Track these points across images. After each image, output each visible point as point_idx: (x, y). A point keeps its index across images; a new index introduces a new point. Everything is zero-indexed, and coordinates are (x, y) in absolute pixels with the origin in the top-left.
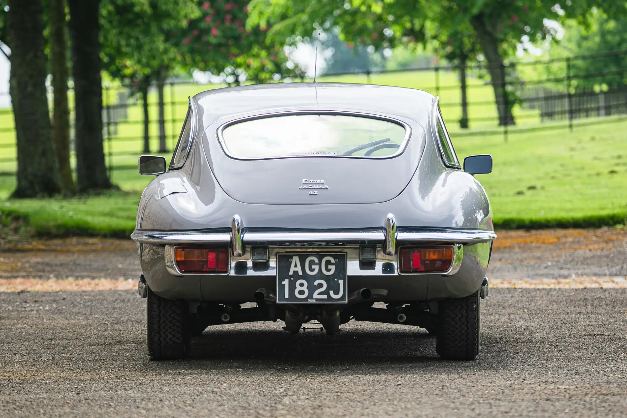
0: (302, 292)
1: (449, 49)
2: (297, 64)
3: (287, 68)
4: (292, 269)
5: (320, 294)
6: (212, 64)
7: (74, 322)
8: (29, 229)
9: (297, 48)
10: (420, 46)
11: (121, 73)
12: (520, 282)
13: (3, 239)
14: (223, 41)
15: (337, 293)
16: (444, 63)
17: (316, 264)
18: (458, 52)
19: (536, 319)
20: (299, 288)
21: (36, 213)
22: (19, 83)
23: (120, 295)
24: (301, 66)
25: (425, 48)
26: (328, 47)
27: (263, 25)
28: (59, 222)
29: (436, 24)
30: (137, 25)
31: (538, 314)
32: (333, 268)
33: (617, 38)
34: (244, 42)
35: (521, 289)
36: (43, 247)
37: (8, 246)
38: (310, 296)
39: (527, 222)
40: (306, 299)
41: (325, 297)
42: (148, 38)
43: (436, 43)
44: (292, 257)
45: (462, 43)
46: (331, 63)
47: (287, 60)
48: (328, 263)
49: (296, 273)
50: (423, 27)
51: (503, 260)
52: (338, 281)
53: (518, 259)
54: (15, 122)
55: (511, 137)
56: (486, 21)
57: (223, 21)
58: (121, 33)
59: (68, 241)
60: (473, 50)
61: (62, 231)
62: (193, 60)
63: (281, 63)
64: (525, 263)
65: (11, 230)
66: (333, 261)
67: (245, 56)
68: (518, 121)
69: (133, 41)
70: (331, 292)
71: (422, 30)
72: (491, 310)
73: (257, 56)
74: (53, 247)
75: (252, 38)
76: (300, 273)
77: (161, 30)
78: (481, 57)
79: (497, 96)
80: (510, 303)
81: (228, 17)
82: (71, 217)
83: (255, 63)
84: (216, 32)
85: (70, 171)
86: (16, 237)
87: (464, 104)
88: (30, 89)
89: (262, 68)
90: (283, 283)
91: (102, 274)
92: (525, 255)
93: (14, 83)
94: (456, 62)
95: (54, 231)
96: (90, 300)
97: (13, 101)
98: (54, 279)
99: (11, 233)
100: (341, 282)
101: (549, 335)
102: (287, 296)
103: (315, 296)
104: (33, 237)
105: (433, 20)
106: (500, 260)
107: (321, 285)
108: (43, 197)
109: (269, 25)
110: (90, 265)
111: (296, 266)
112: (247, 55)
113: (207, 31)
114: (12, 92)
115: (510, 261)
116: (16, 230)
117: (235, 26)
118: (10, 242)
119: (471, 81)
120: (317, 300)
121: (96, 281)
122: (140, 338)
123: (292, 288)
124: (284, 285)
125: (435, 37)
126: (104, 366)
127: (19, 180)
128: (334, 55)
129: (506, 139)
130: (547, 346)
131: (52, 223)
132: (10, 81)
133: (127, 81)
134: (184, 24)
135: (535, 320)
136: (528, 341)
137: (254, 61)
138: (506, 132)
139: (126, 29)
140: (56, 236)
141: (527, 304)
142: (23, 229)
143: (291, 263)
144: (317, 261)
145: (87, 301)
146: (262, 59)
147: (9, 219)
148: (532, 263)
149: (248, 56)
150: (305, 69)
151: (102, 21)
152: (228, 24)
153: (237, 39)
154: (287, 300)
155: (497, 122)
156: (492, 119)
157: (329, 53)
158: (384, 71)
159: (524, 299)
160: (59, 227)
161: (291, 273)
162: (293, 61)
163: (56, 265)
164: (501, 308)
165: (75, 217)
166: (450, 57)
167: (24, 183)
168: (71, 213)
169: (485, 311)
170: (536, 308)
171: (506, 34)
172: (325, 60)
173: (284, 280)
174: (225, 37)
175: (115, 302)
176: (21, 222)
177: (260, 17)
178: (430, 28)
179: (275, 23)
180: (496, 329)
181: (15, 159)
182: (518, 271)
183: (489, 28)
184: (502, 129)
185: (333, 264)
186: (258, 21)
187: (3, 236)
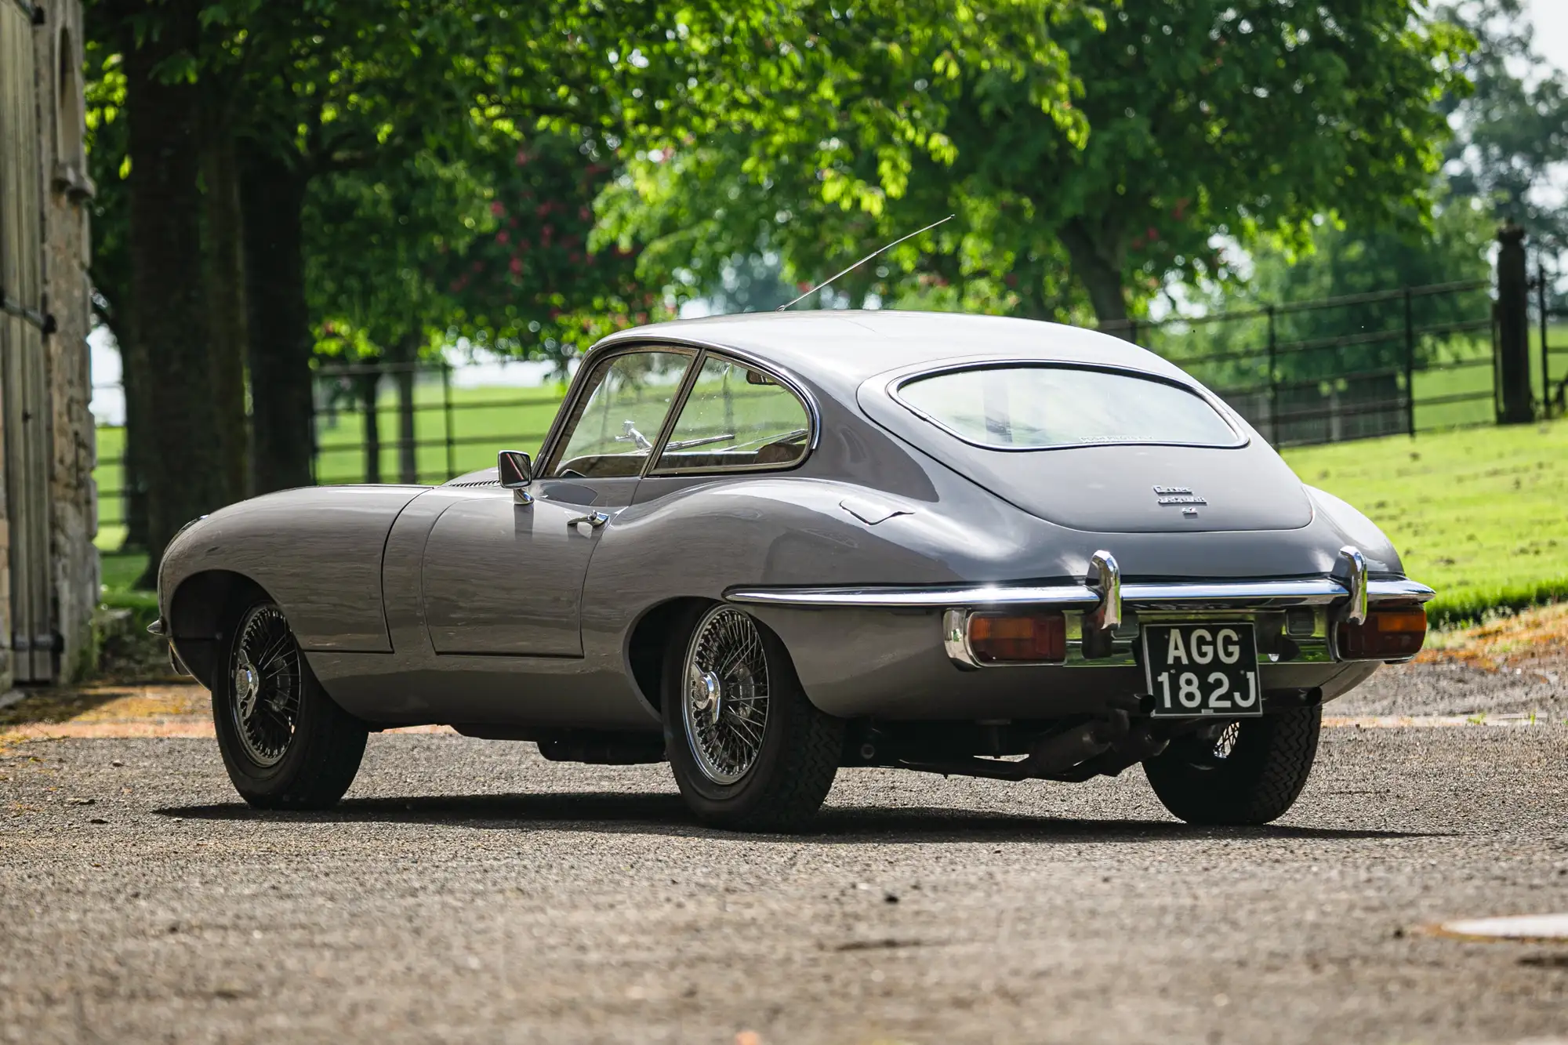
0: (1190, 696)
1: (1012, 299)
4: (1172, 654)
5: (1220, 698)
10: (951, 294)
14: (535, 283)
15: (1245, 697)
17: (1208, 643)
18: (1031, 303)
20: (1185, 689)
25: (961, 297)
27: (625, 244)
29: (986, 245)
32: (1235, 650)
33: (1369, 279)
38: (1204, 704)
40: (1198, 709)
41: (1227, 704)
43: (985, 287)
44: (1168, 631)
45: (1040, 287)
48: (1228, 641)
49: (1177, 659)
52: (1245, 675)
56: (1096, 234)
57: (534, 241)
60: (1064, 301)
66: (1235, 637)
70: (1237, 695)
71: (957, 255)
75: (597, 274)
76: (1185, 661)
77: (415, 259)
81: (547, 230)
84: (521, 264)
90: (1160, 679)
100: (1251, 675)
102: (1168, 704)
103: (1213, 702)
105: (982, 235)
107: (1218, 683)
109: (639, 245)
111: (1176, 648)
113: (502, 264)
117: (562, 249)
120: (1216, 710)
123: (1175, 688)
124: (1162, 683)
134: (461, 245)
143: (1168, 641)
144: (1209, 637)
152: (545, 245)
154: (1168, 711)
161: (1170, 661)
171: (1133, 269)
173: (1160, 675)
174: (541, 274)
177: (620, 227)
179: (651, 239)
185: (1235, 643)
186: (614, 234)
187: (138, 657)
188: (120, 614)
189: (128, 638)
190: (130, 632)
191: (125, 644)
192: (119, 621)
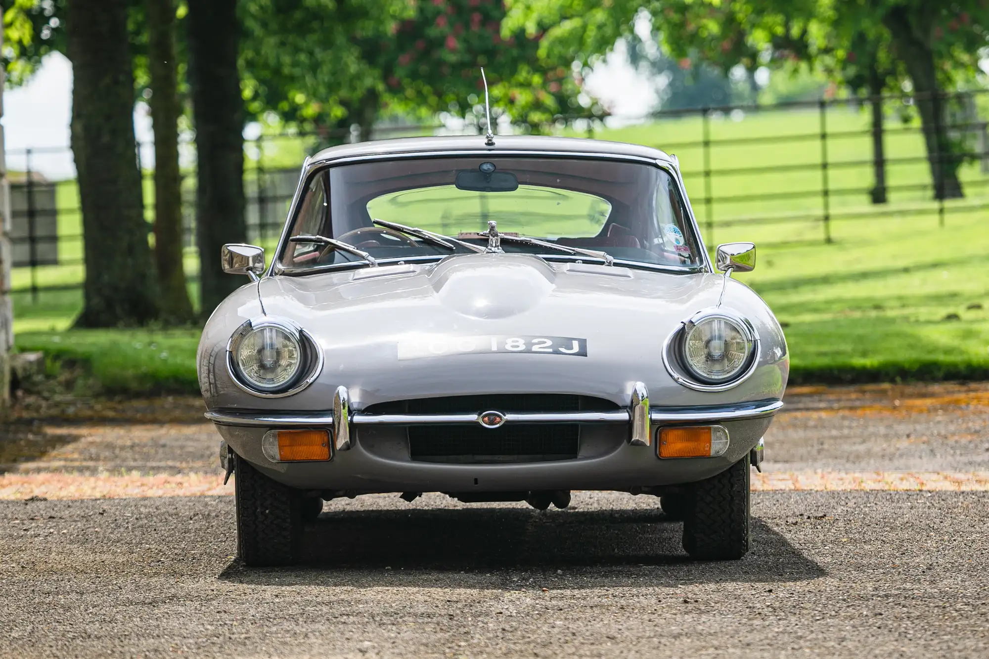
1: (852, 71)
2: (596, 99)
3: (579, 104)
6: (451, 98)
7: (104, 557)
8: (91, 381)
9: (592, 70)
10: (803, 66)
11: (298, 113)
12: (934, 477)
13: (46, 399)
14: (467, 58)
16: (844, 93)
18: (866, 73)
19: (949, 550)
21: (104, 353)
22: (86, 129)
23: (206, 504)
24: (601, 103)
25: (811, 69)
26: (660, 71)
27: (531, 29)
28: (144, 369)
29: (828, 29)
30: (311, 31)
31: (955, 540)
34: (501, 59)
35: (930, 492)
36: (111, 414)
37: (54, 412)
39: (962, 367)
42: (330, 52)
43: (828, 60)
45: (873, 58)
46: (666, 97)
47: (579, 92)
50: (804, 32)
51: (912, 437)
53: (939, 434)
54: (80, 196)
55: (949, 218)
56: (913, 20)
57: (467, 25)
58: (283, 44)
59: (158, 402)
60: (893, 73)
61: (148, 386)
62: (419, 93)
63: (569, 97)
64: (951, 441)
65: (60, 383)
67: (506, 84)
68: (968, 191)
69: (303, 57)
71: (804, 38)
72: (870, 533)
73: (526, 85)
74: (130, 414)
75: (515, 52)
77: (353, 40)
78: (907, 86)
79: (930, 148)
80: (906, 520)
81: (477, 17)
82: (165, 361)
83: (523, 97)
84: (455, 43)
85: (183, 280)
86: (69, 397)
87: (880, 163)
88: (106, 139)
89: (537, 105)
91: (198, 464)
92: (952, 428)
93: (79, 128)
94: (864, 92)
95: (134, 385)
96: (149, 516)
97: (77, 160)
98: (106, 474)
99: (59, 389)
101: (967, 583)
104: (97, 396)
105: (824, 21)
106: (908, 436)
108: (128, 326)
109: (542, 30)
110: (182, 447)
112: (509, 82)
113: (439, 43)
114: (76, 144)
115: (925, 438)
116: (69, 385)
117: (488, 32)
118: (57, 405)
119: (891, 123)
121: (179, 478)
122: (213, 590)
125: (827, 51)
126: (120, 649)
127: (88, 297)
128: (671, 84)
129: (942, 223)
130: (959, 606)
131: (130, 372)
132: (72, 126)
133: (308, 127)
134: (391, 28)
135: (946, 552)
136: (926, 595)
137: (521, 93)
138: (941, 211)
139: (291, 38)
140: (138, 395)
141: (938, 521)
142: (80, 382)
145: (142, 516)
146: (534, 89)
147: (58, 364)
148: (964, 441)
149: (511, 86)
150: (609, 108)
151: (251, 24)
152: (475, 29)
153: (491, 53)
155: (930, 193)
156: (924, 187)
157: (663, 80)
158: (755, 108)
159: (934, 511)
160: (143, 378)
162: (588, 93)
163: (122, 448)
164: (888, 529)
165: (171, 361)
166: (854, 84)
167: (96, 301)
168: (164, 355)
169: (857, 536)
170: (951, 530)
171: (950, 45)
172: (657, 92)
174: (470, 50)
175: (191, 519)
176: (78, 371)
177: (526, 16)
178: (817, 34)
179: (552, 24)
180: (872, 571)
181: (81, 262)
182: (938, 456)
183: (917, 33)
184: (936, 205)
186: (521, 21)
187: (46, 394)
188: (32, 357)
189: (39, 378)
190: (39, 372)
191: (35, 384)
192: (31, 363)
